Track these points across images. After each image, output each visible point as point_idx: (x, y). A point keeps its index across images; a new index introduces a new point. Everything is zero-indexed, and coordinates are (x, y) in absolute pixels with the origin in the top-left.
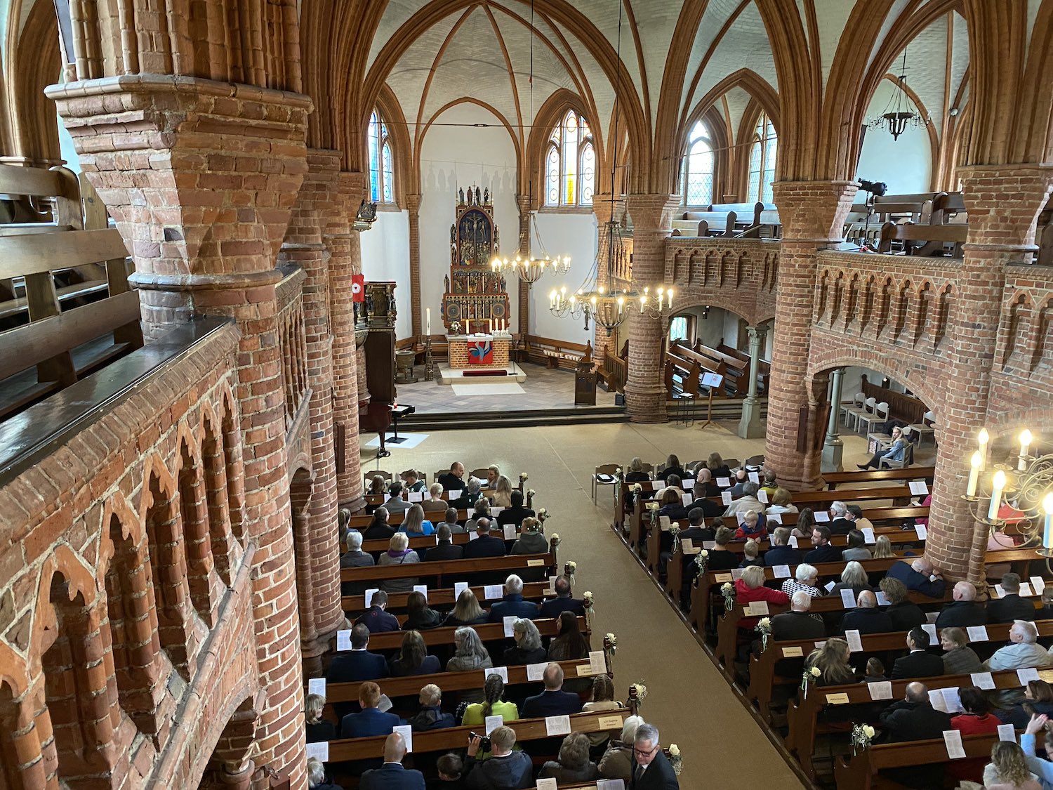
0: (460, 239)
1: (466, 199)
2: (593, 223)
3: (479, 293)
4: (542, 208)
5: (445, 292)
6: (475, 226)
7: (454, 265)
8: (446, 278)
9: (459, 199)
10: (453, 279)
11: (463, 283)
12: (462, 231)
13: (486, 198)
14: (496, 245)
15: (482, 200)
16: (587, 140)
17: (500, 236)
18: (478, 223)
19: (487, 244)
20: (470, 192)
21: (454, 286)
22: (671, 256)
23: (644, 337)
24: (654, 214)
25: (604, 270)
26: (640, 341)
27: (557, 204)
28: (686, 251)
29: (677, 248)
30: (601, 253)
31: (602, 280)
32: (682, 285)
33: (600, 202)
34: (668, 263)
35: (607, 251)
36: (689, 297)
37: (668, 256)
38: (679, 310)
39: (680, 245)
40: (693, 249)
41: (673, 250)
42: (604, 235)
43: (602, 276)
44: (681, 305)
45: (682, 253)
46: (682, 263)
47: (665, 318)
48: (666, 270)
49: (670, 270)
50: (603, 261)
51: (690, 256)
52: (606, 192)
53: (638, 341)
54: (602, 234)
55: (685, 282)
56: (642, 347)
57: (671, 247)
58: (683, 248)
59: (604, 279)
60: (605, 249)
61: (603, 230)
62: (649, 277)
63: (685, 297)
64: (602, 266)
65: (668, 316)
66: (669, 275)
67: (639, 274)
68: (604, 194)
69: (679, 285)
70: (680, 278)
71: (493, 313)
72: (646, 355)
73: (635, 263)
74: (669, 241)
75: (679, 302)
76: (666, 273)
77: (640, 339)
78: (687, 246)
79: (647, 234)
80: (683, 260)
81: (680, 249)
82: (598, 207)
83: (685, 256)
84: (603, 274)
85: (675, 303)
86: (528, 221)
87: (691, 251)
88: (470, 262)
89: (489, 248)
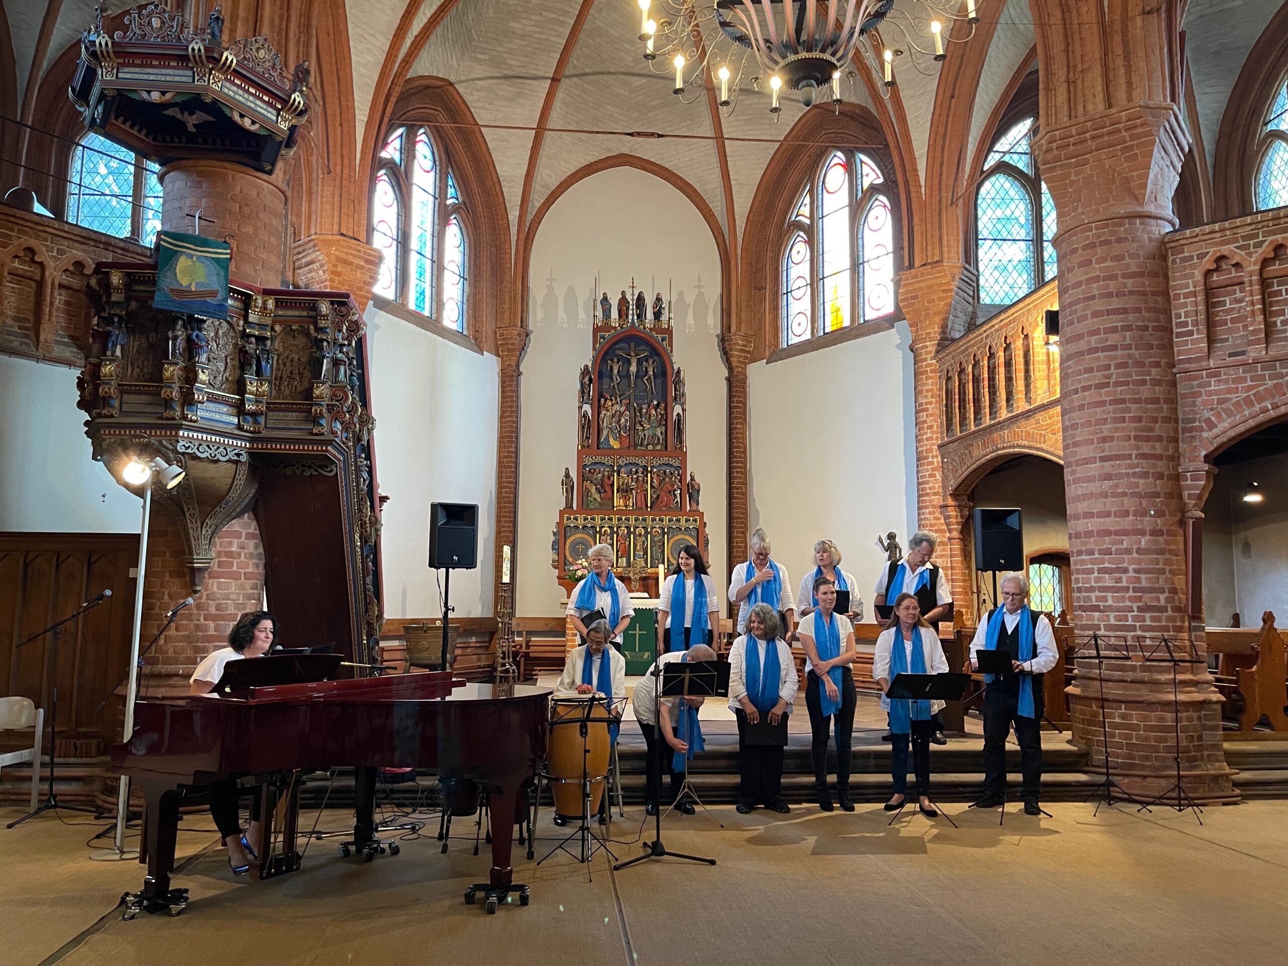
0: (601, 396)
1: (615, 314)
2: (898, 346)
3: (639, 509)
4: (778, 354)
5: (563, 506)
6: (633, 368)
7: (584, 449)
8: (567, 475)
9: (599, 313)
10: (583, 478)
11: (605, 488)
12: (606, 380)
13: (657, 315)
14: (678, 409)
15: (650, 315)
16: (874, 189)
17: (688, 389)
18: (639, 363)
19: (658, 405)
20: (623, 301)
21: (584, 494)
22: (1190, 281)
23: (1131, 518)
24: (1125, 165)
25: (935, 436)
26: (1116, 533)
27: (807, 336)
28: (1243, 253)
29: (1208, 253)
30: (926, 397)
31: (930, 460)
32: (1243, 353)
33: (916, 286)
34: (1182, 300)
35: (940, 389)
36: (1275, 385)
37: (1178, 282)
38: (1241, 428)
39: (1216, 244)
40: (1267, 243)
41: (1196, 261)
42: (929, 357)
43: (931, 450)
44: (1246, 413)
45: (1224, 267)
46: (1227, 299)
47: (1190, 461)
48: (1177, 323)
49: (1189, 320)
50: (932, 415)
51: (1259, 264)
52: (929, 261)
53: (1109, 533)
54: (924, 356)
55: (1250, 343)
56: (1128, 551)
57: (1186, 254)
58: (1232, 247)
59: (937, 457)
60: (935, 388)
61: (926, 347)
62: (1128, 341)
63: (1258, 386)
64: (931, 427)
65: (1204, 453)
66: (1190, 333)
67: (1094, 337)
68: (925, 265)
69: (1230, 355)
70: (1226, 340)
71: (670, 556)
72: (1143, 576)
73: (1076, 310)
74: (1178, 240)
75: (1237, 404)
76: (1179, 330)
77: (1117, 528)
78: (1244, 238)
79: (1110, 222)
80: (1229, 288)
81: (1218, 254)
82: (912, 298)
83: (1236, 272)
84: (932, 444)
85: (1225, 410)
86: (745, 383)
87: (1260, 250)
88: (621, 443)
89: (662, 415)
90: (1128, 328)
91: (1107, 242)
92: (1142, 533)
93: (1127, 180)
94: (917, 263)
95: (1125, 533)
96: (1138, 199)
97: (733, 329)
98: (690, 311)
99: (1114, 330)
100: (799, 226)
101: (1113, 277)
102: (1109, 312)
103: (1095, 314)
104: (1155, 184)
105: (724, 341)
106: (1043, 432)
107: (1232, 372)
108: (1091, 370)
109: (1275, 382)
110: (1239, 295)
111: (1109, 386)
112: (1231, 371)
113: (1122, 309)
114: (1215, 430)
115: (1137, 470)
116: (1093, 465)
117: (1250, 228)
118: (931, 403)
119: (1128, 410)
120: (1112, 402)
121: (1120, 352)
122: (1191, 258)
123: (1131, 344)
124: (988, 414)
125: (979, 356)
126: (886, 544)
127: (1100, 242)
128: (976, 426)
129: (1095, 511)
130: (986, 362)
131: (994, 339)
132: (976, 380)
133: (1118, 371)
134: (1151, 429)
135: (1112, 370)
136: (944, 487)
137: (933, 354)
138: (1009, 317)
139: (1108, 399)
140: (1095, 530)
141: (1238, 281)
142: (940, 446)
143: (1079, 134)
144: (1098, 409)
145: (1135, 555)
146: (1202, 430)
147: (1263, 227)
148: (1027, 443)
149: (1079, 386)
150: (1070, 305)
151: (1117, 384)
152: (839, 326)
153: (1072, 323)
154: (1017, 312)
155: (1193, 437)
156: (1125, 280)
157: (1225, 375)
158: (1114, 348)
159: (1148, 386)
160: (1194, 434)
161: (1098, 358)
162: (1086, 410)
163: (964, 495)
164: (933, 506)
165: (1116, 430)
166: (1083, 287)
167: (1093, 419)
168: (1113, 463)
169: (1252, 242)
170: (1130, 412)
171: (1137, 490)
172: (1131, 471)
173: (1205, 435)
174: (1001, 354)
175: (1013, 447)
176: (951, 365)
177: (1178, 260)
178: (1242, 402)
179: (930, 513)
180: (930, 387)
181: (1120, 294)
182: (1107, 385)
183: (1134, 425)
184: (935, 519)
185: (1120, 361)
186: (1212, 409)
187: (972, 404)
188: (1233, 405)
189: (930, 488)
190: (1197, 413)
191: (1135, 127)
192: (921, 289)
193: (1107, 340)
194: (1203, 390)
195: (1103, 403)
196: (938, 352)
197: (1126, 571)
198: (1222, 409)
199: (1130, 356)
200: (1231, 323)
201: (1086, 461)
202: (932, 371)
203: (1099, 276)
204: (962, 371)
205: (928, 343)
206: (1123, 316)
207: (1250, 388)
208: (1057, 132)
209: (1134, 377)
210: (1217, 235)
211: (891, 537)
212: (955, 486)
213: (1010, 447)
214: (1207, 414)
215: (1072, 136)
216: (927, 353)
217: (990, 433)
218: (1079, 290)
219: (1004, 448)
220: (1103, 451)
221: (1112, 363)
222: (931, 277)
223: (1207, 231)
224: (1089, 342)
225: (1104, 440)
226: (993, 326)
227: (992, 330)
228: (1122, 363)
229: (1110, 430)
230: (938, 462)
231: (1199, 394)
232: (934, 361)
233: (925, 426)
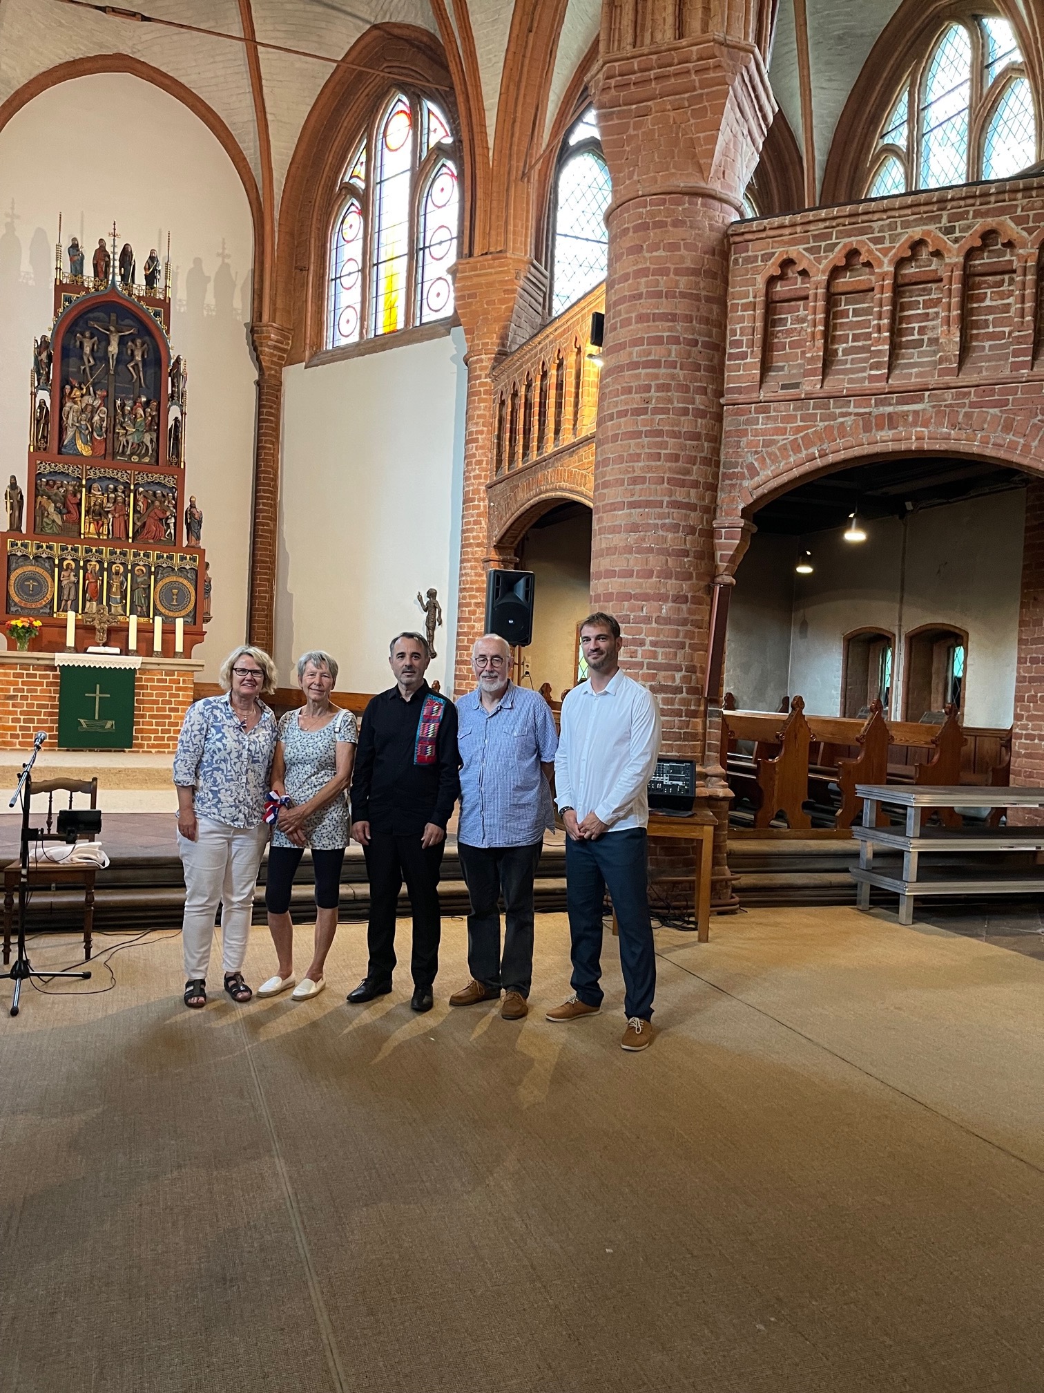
0: (65, 381)
1: (88, 270)
2: (453, 359)
3: (116, 539)
4: (318, 356)
5: (6, 526)
6: (113, 348)
7: (39, 450)
8: (13, 485)
9: (66, 266)
10: (36, 491)
11: (68, 507)
12: (73, 361)
13: (150, 279)
14: (174, 412)
15: (140, 279)
16: (440, 150)
17: (191, 387)
18: (122, 342)
19: (148, 403)
20: (101, 255)
21: (38, 514)
22: (750, 288)
23: (654, 579)
24: (692, 121)
25: (483, 474)
26: (637, 597)
27: (355, 338)
28: (812, 257)
29: (774, 254)
30: (477, 424)
31: (476, 503)
32: (796, 386)
33: (475, 280)
34: (739, 313)
35: (493, 416)
36: (826, 427)
37: (738, 289)
38: (785, 478)
39: (784, 243)
40: (839, 246)
41: (760, 263)
42: (483, 373)
43: (478, 491)
44: (792, 460)
45: (790, 274)
46: (789, 316)
47: (727, 514)
48: (731, 341)
49: (744, 338)
50: (482, 447)
51: (827, 274)
52: (492, 249)
53: (628, 597)
54: (478, 373)
55: (807, 374)
56: (647, 620)
57: (750, 253)
58: (801, 248)
59: (483, 500)
60: (487, 413)
61: (481, 361)
62: (673, 357)
63: (808, 427)
64: (479, 462)
65: (741, 506)
66: (743, 356)
67: (637, 348)
68: (486, 254)
69: (784, 387)
70: (782, 368)
71: (158, 602)
72: (660, 650)
73: (620, 311)
74: (743, 234)
75: (783, 448)
76: (732, 351)
77: (638, 591)
78: (817, 238)
79: (668, 197)
80: (793, 303)
81: (785, 257)
82: (470, 296)
83: (803, 283)
84: (480, 484)
85: (769, 454)
86: (279, 390)
87: (831, 256)
88: (93, 450)
89: (153, 417)
90: (675, 340)
91: (661, 225)
92: (664, 598)
93: (692, 144)
94: (476, 252)
95: (646, 597)
96: (702, 170)
97: (265, 317)
98: (211, 287)
99: (658, 341)
100: (350, 190)
101: (663, 272)
102: (656, 318)
103: (641, 318)
104: (725, 154)
105: (254, 332)
106: (584, 472)
107: (783, 408)
108: (628, 391)
109: (826, 423)
110: (802, 313)
111: (647, 413)
112: (782, 406)
113: (670, 314)
114: (756, 479)
115: (667, 521)
116: (620, 512)
117: (822, 225)
118: (481, 432)
119: (664, 445)
120: (649, 434)
121: (663, 371)
122: (755, 259)
123: (676, 362)
124: (535, 448)
125: (532, 375)
126: (425, 603)
127: (654, 223)
128: (524, 463)
129: (617, 569)
130: (538, 383)
131: (547, 354)
132: (528, 405)
133: (658, 394)
134: (688, 472)
135: (653, 393)
136: (489, 538)
137: (487, 372)
138: (563, 324)
139: (644, 429)
140: (615, 592)
141: (803, 294)
142: (489, 487)
143: (642, 70)
144: (632, 442)
145: (654, 625)
146: (743, 477)
147: (838, 225)
148: (567, 485)
149: (615, 411)
150: (616, 303)
151: (656, 411)
152: (392, 328)
153: (615, 329)
154: (572, 318)
155: (733, 486)
156: (677, 278)
157: (774, 411)
158: (656, 364)
159: (690, 417)
160: (734, 481)
161: (638, 376)
162: (619, 442)
163: (510, 548)
164: (476, 560)
165: (649, 469)
166: (630, 281)
167: (625, 454)
168: (641, 510)
169: (823, 244)
170: (666, 448)
171: (665, 546)
172: (660, 522)
173: (746, 483)
174: (554, 372)
175: (555, 489)
176: (505, 385)
177: (740, 260)
178: (789, 446)
179: (472, 568)
180: (482, 412)
181: (670, 295)
182: (644, 411)
183: (669, 464)
184: (476, 575)
185: (662, 381)
186: (756, 453)
187: (521, 436)
188: (779, 449)
189: (474, 538)
190: (740, 456)
191: (707, 69)
192: (479, 285)
193: (649, 354)
194: (749, 428)
195: (638, 434)
196: (494, 368)
197: (642, 643)
198: (767, 452)
199: (673, 377)
200: (790, 348)
201: (614, 507)
202: (486, 392)
203: (649, 268)
204: (515, 395)
205: (484, 356)
206: (671, 324)
207: (798, 430)
208: (616, 64)
209: (676, 404)
210: (787, 231)
211: (432, 594)
212: (499, 537)
213: (552, 490)
214: (751, 459)
215: (634, 73)
216: (482, 369)
217: (535, 472)
218: (626, 284)
219: (547, 491)
220: (633, 495)
221: (653, 384)
222: (493, 270)
223: (776, 224)
224: (631, 354)
225: (634, 481)
226: (547, 336)
227: (547, 341)
228: (663, 385)
229: (642, 469)
230: (485, 506)
231: (744, 433)
232: (488, 380)
233: (474, 460)
